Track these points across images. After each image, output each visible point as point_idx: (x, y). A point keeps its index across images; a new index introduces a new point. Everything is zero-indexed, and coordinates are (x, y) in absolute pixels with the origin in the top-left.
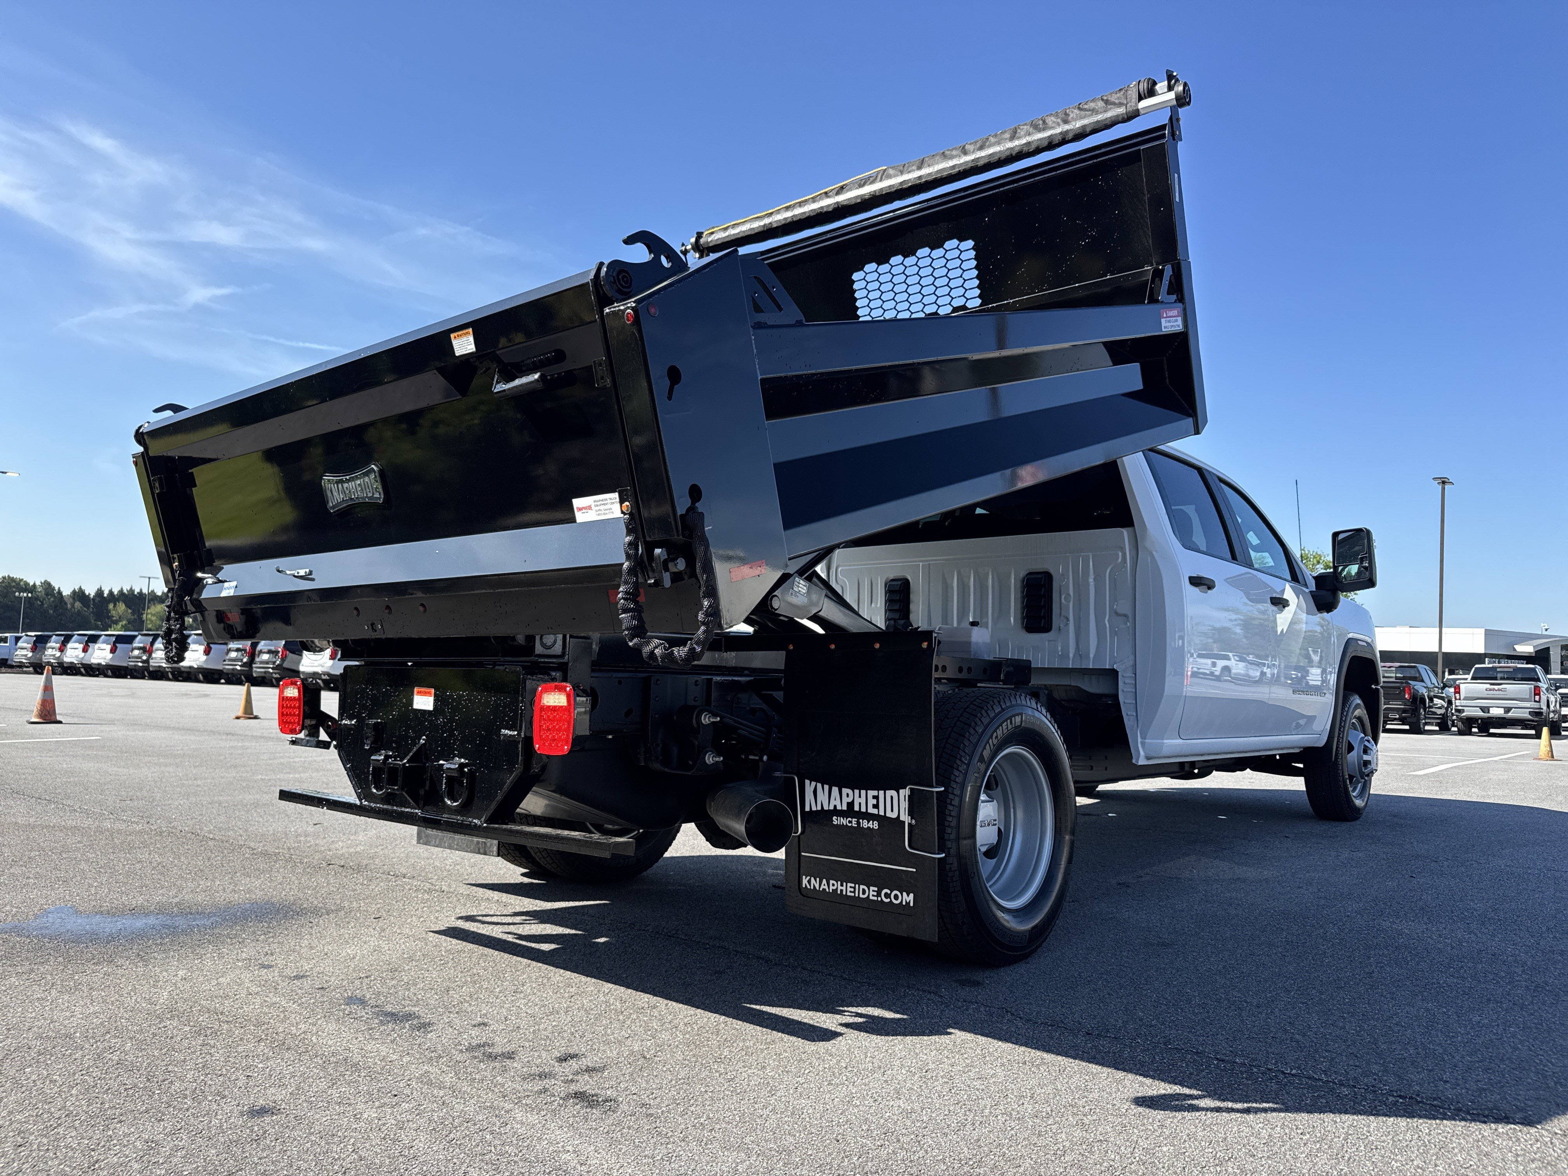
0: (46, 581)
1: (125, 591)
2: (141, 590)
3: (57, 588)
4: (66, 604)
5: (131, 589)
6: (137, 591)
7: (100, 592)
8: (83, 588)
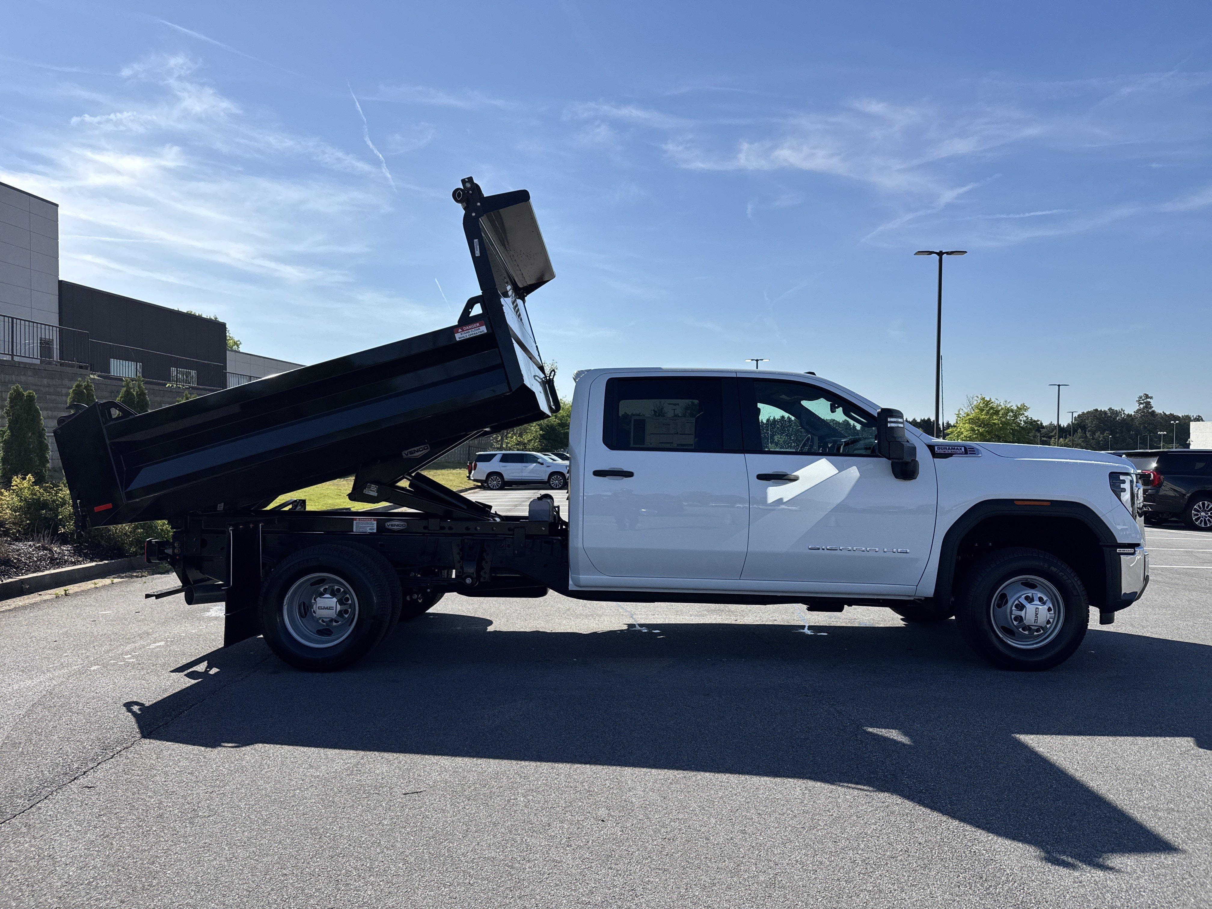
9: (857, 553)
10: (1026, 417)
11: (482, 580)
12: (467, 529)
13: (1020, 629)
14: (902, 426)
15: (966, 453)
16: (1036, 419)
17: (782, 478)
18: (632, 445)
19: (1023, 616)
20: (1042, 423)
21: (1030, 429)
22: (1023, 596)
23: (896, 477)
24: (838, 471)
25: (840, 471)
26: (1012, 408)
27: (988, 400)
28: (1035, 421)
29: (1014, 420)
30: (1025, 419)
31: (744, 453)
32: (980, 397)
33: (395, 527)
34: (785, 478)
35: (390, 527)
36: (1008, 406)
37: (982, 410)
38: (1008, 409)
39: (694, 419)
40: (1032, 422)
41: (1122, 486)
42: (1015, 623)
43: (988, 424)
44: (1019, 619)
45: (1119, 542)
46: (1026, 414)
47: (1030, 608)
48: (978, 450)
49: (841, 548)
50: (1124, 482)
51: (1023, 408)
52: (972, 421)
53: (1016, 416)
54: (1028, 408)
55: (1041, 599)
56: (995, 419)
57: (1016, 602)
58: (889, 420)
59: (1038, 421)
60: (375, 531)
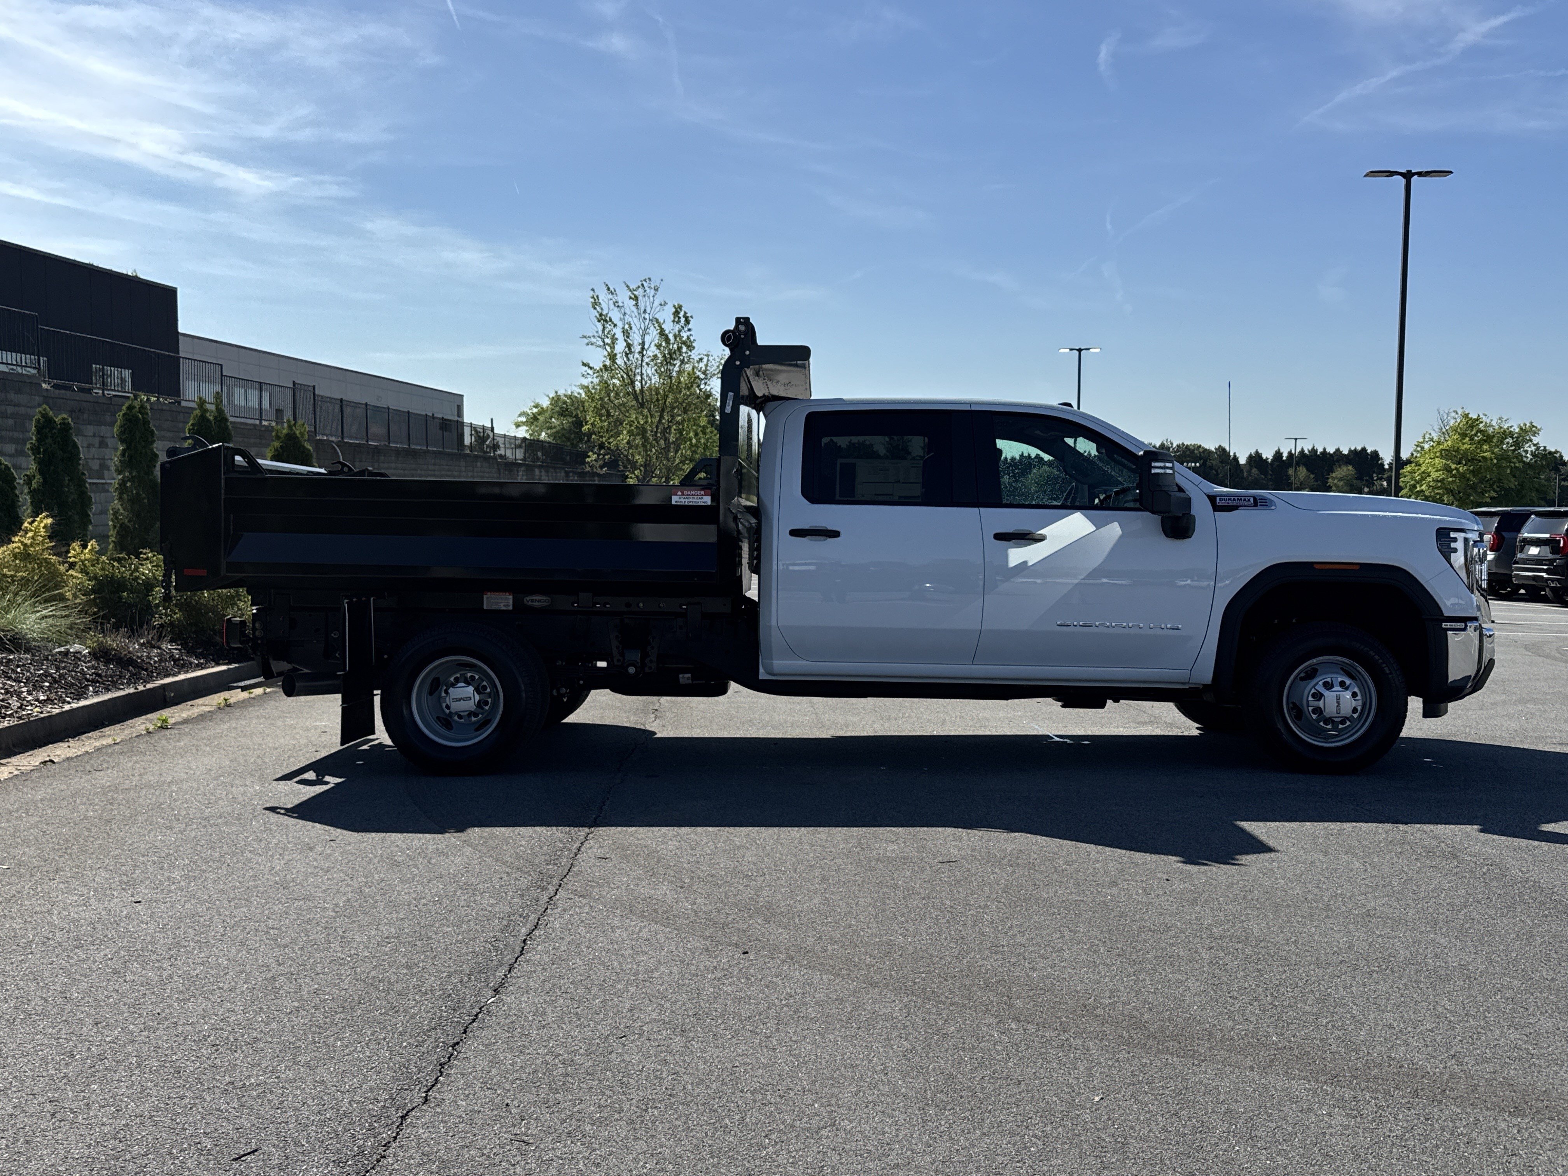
0: (1220, 447)
1: (1306, 452)
2: (1325, 449)
3: (1232, 454)
4: (1242, 471)
5: (1313, 448)
6: (1320, 450)
7: (1278, 454)
8: (1260, 451)
9: (1119, 630)
10: (1535, 445)
11: (647, 670)
12: (628, 605)
13: (1322, 724)
14: (1170, 471)
15: (1256, 504)
16: (1553, 450)
17: (1026, 538)
18: (837, 498)
19: (1322, 706)
20: (1561, 457)
21: (1542, 466)
22: (1321, 683)
23: (1167, 536)
24: (1094, 528)
25: (1098, 527)
26: (1512, 429)
27: (1475, 417)
28: (1550, 453)
29: (1514, 451)
30: (1533, 448)
31: (978, 507)
32: (1460, 412)
33: (537, 604)
34: (1028, 537)
35: (530, 603)
36: (1505, 427)
37: (1463, 435)
38: (1505, 431)
39: (922, 462)
40: (1545, 455)
41: (1453, 545)
42: (1314, 716)
43: (1472, 459)
44: (1318, 710)
45: (1445, 615)
46: (1536, 440)
47: (1330, 696)
48: (1272, 501)
49: (1097, 624)
50: (1455, 540)
51: (1530, 431)
52: (1446, 454)
53: (1518, 444)
54: (1539, 430)
55: (1342, 684)
56: (1486, 451)
57: (1313, 691)
58: (1153, 464)
59: (1556, 452)
60: (511, 608)
